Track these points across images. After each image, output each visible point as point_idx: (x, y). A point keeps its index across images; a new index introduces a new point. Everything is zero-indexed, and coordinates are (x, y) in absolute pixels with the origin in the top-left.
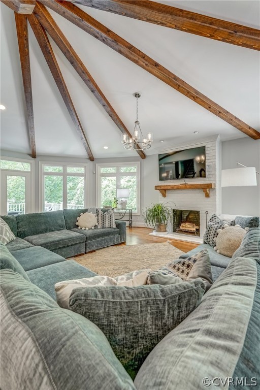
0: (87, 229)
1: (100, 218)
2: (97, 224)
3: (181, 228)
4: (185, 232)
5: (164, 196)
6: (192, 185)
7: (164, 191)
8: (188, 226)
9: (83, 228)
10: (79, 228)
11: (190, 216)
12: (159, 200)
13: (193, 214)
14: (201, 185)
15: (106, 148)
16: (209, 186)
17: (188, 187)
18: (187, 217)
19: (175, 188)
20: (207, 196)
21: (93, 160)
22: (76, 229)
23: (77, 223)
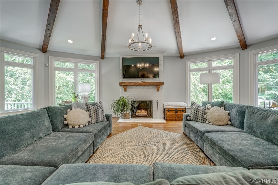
0: (82, 126)
1: (92, 112)
2: (90, 119)
3: (137, 114)
4: (140, 116)
5: (125, 90)
6: (150, 83)
7: (125, 87)
8: (143, 112)
9: (77, 127)
10: (71, 127)
11: (141, 105)
12: (121, 94)
13: (143, 103)
14: (156, 83)
15: (70, 41)
16: (162, 84)
17: (147, 84)
18: (139, 105)
19: (137, 84)
20: (158, 90)
21: (45, 52)
22: (66, 129)
23: (66, 122)
